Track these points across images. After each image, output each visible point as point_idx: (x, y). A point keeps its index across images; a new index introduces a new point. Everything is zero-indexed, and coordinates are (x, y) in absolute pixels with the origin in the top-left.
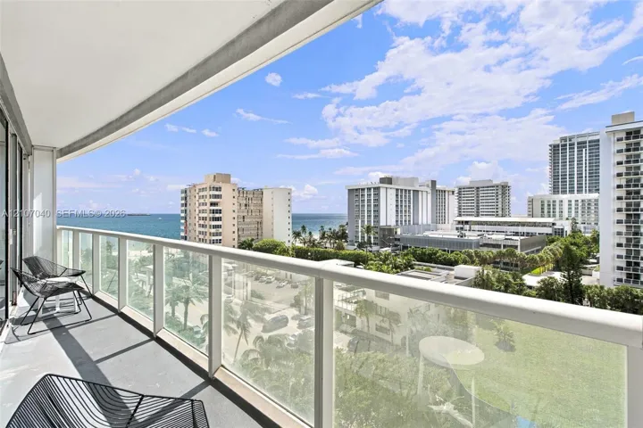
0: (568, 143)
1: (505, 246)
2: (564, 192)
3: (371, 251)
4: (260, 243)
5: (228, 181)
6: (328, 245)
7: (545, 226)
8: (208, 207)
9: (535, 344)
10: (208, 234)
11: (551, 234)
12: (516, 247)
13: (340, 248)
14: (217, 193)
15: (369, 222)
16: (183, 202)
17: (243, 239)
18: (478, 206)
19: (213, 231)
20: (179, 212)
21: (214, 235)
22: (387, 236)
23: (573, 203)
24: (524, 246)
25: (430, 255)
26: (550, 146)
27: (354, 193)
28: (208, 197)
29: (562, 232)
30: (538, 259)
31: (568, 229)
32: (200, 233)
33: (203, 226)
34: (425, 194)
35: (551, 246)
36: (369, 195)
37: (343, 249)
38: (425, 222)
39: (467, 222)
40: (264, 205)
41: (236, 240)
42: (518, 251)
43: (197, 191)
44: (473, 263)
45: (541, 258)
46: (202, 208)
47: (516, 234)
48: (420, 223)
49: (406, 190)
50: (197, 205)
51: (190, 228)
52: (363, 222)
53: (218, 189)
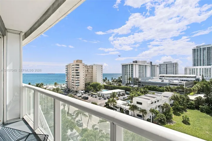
0: (199, 48)
1: (179, 85)
2: (198, 65)
3: (131, 86)
4: (92, 83)
5: (82, 63)
6: (115, 84)
7: (192, 78)
8: (75, 71)
9: (197, 122)
10: (75, 80)
11: (195, 81)
12: (184, 85)
13: (120, 85)
14: (78, 66)
15: (129, 76)
16: (66, 69)
17: (86, 82)
18: (167, 71)
19: (77, 79)
20: (65, 73)
21: (77, 81)
22: (136, 81)
23: (201, 69)
24: (186, 85)
25: (153, 88)
26: (192, 49)
27: (124, 66)
28: (75, 68)
29: (199, 80)
30: (192, 89)
31: (201, 79)
32: (72, 80)
33: (73, 78)
34: (149, 67)
35: (196, 85)
36: (129, 67)
37: (121, 86)
38: (149, 76)
39: (163, 76)
40: (93, 70)
41: (84, 82)
42: (184, 87)
43: (71, 66)
44: (169, 91)
45: (193, 89)
46: (73, 71)
47: (183, 80)
48: (147, 76)
49: (142, 65)
50: (71, 71)
51: (69, 78)
52: (127, 76)
53: (78, 65)
